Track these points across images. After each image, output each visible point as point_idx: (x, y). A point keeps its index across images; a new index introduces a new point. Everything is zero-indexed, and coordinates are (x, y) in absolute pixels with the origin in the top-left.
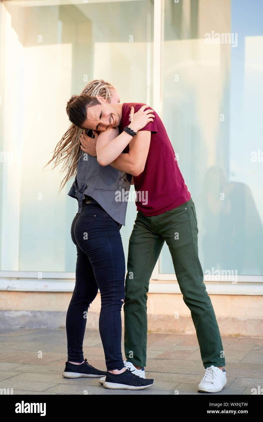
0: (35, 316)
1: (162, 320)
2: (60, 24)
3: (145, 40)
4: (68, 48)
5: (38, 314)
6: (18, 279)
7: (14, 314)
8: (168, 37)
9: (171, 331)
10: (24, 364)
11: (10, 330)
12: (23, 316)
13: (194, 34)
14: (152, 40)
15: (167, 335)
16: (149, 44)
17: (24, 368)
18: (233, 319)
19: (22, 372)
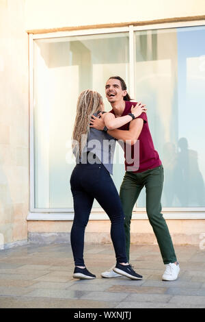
0: (60, 236)
1: (139, 236)
2: (71, 53)
3: (124, 62)
4: (77, 67)
5: (62, 235)
6: (49, 213)
7: (47, 235)
8: (138, 60)
9: (145, 243)
10: (54, 265)
11: (45, 245)
12: (53, 236)
13: (155, 57)
14: (129, 62)
15: (143, 246)
16: (126, 64)
17: (55, 268)
18: (183, 235)
19: (53, 271)
